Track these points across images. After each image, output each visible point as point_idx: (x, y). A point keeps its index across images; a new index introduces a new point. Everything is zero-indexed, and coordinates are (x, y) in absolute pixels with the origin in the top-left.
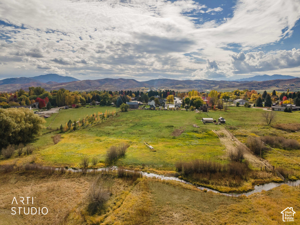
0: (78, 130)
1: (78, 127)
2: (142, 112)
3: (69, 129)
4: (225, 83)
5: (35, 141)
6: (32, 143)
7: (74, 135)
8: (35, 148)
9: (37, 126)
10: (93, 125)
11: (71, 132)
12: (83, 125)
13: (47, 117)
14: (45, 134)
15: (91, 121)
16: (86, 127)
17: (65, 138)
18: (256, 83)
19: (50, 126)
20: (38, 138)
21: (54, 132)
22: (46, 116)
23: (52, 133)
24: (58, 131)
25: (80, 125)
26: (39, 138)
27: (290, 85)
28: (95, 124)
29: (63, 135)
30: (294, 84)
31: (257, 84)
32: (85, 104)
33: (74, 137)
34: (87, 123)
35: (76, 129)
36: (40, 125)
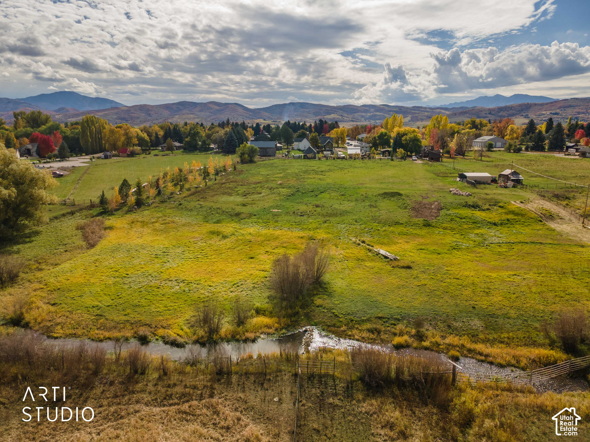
0: (149, 205)
1: (148, 197)
2: (290, 163)
3: (124, 204)
4: (422, 111)
5: (28, 240)
6: (19, 246)
7: (140, 220)
8: (27, 263)
9: (31, 196)
10: (186, 193)
11: (130, 211)
12: (159, 193)
13: (61, 176)
14: (56, 218)
15: (178, 184)
16: (169, 198)
17: (117, 228)
18: (485, 110)
19: (72, 198)
20: (36, 228)
21: (84, 213)
22: (58, 172)
23: (78, 214)
24: (94, 209)
25: (153, 192)
26: (40, 229)
27: (551, 113)
28: (189, 190)
29: (110, 221)
30: (558, 111)
31: (487, 112)
32: (149, 149)
33: (143, 227)
34: (170, 187)
35: (144, 204)
36: (41, 191)
